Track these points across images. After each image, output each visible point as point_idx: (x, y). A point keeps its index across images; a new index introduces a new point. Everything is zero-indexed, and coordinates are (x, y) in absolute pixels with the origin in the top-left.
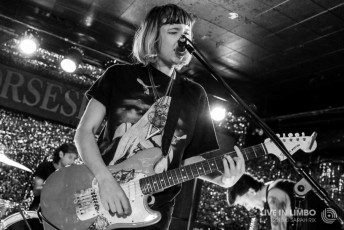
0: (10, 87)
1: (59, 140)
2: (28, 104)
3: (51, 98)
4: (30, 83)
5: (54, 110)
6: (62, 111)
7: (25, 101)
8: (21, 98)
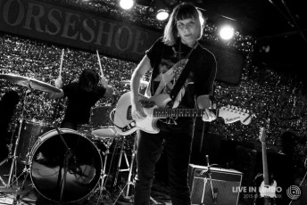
0: (32, 19)
1: (81, 65)
2: (50, 33)
3: (70, 27)
4: (50, 13)
5: (74, 37)
6: (82, 39)
7: (47, 31)
8: (43, 28)
